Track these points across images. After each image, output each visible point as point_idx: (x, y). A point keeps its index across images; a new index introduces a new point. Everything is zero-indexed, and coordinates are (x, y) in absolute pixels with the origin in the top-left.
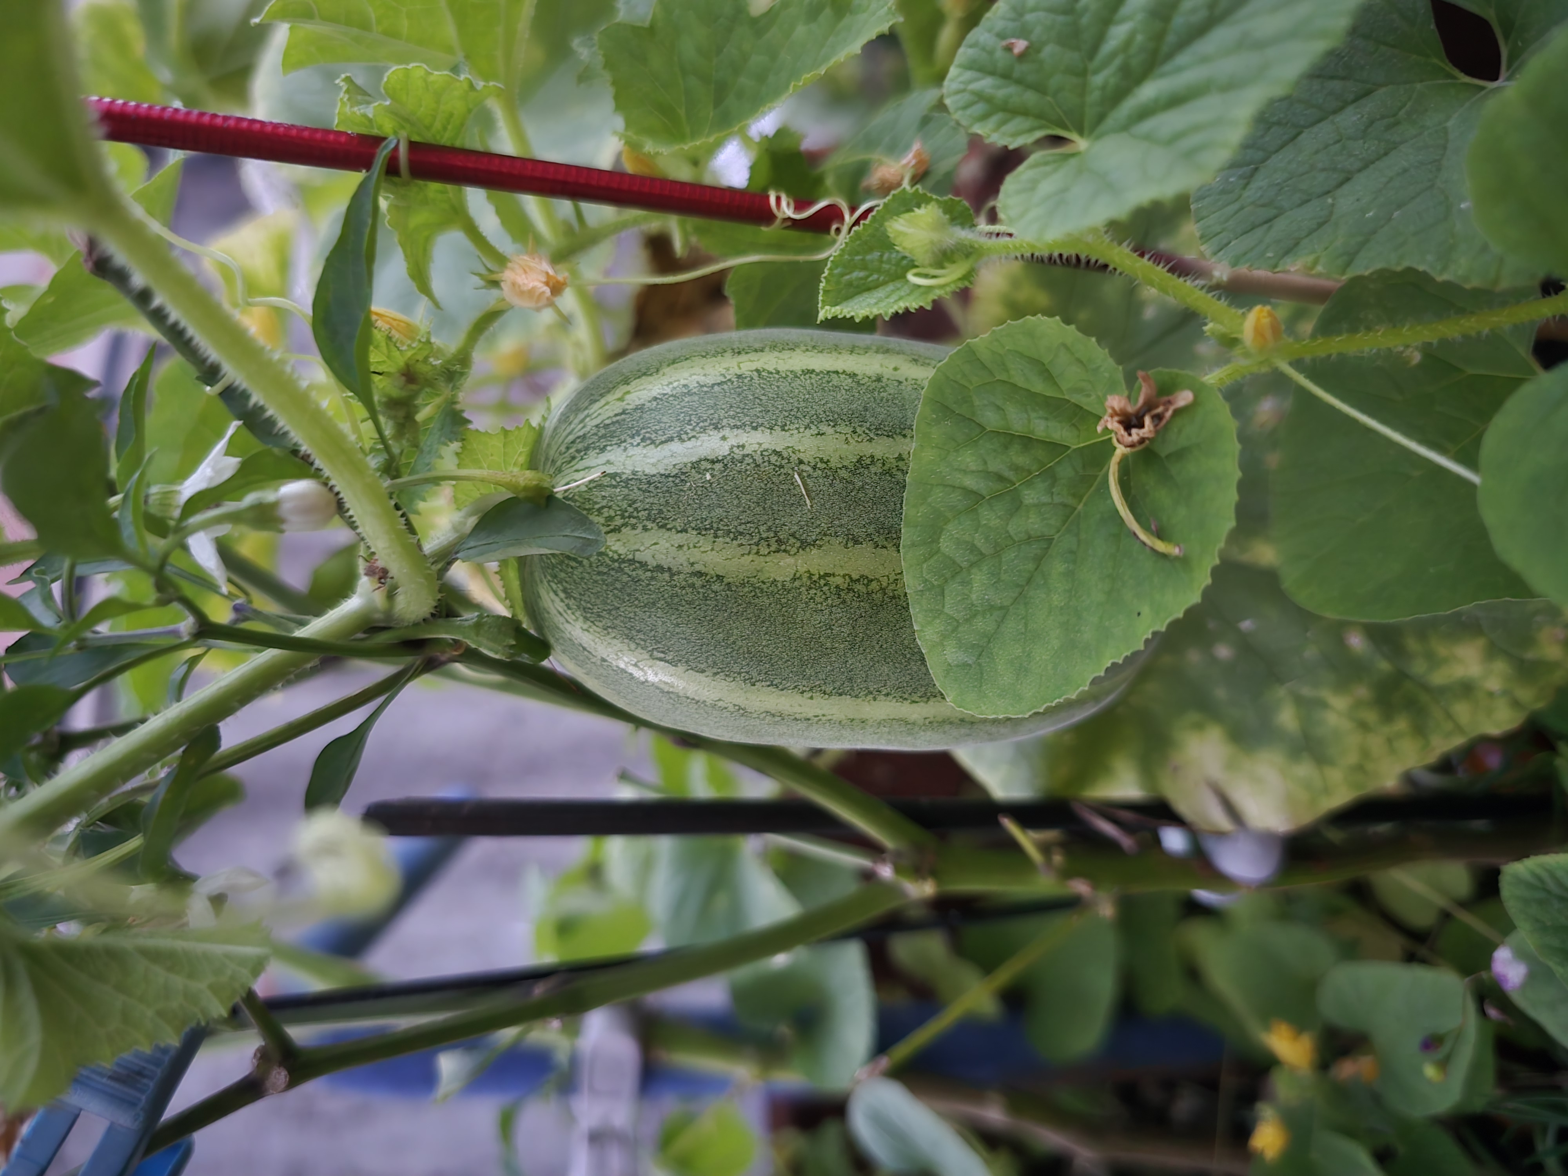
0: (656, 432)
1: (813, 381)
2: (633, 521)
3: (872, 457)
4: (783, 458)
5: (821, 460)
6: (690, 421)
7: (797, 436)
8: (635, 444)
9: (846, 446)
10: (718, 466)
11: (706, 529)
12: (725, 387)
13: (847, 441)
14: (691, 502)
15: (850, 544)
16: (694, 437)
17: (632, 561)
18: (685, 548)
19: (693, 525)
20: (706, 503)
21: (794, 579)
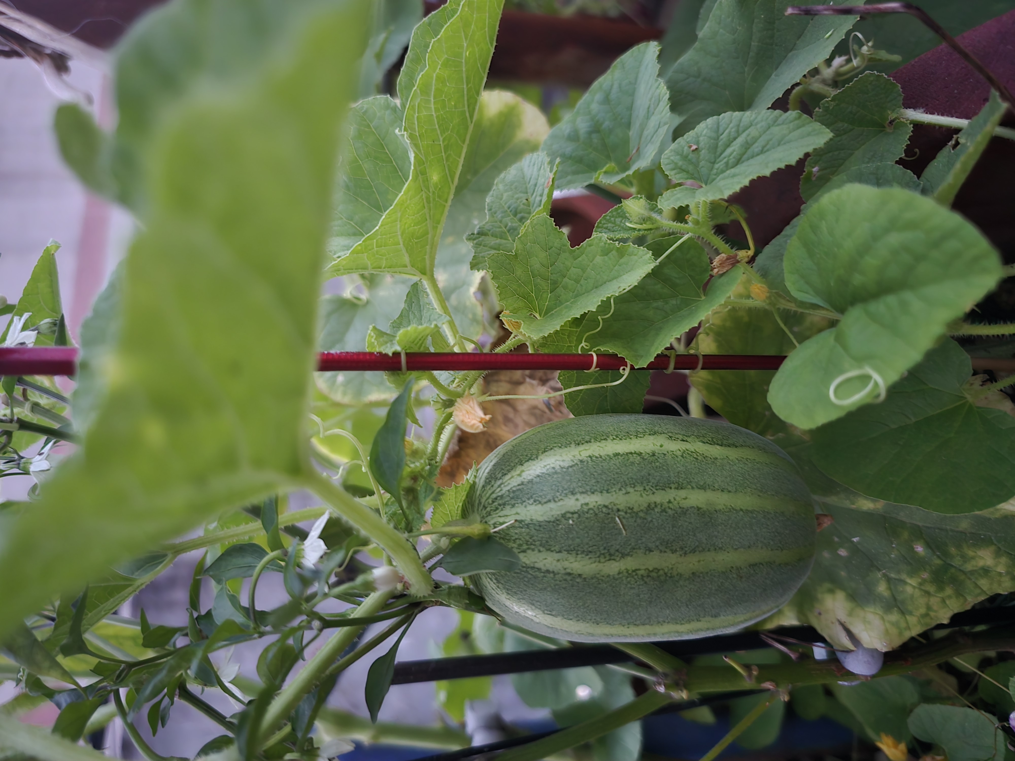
0: (541, 496)
1: (620, 460)
2: (533, 547)
3: (655, 503)
4: (609, 509)
5: (629, 508)
6: (558, 489)
7: (615, 496)
8: (531, 503)
9: (641, 499)
10: (576, 516)
11: (572, 551)
12: (574, 468)
13: (641, 496)
14: (563, 536)
15: (647, 552)
16: (562, 499)
17: (533, 568)
18: (561, 561)
19: (564, 548)
20: (571, 536)
21: (619, 573)
